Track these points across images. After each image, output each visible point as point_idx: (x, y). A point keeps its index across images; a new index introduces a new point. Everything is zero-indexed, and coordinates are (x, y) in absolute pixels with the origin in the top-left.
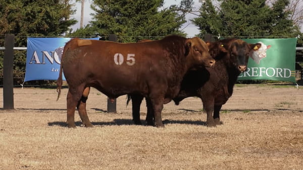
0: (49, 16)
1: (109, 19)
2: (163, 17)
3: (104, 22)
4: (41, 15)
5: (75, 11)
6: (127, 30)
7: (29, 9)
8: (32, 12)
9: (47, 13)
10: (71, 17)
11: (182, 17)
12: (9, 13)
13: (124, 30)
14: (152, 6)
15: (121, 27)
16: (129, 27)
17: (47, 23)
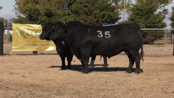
0: (110, 16)
1: (135, 17)
2: (157, 16)
3: (133, 18)
4: (107, 15)
5: (121, 14)
6: (142, 22)
7: (102, 13)
8: (103, 14)
9: (109, 15)
10: (120, 16)
11: (164, 16)
12: (94, 15)
13: (141, 21)
14: (153, 12)
15: (140, 20)
16: (142, 20)
17: (109, 18)
